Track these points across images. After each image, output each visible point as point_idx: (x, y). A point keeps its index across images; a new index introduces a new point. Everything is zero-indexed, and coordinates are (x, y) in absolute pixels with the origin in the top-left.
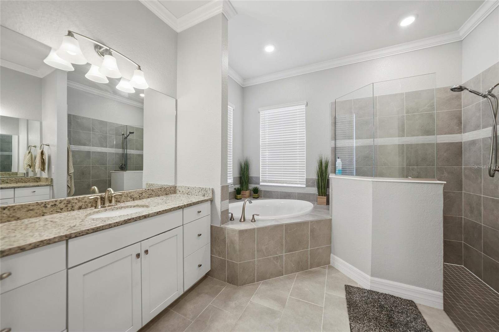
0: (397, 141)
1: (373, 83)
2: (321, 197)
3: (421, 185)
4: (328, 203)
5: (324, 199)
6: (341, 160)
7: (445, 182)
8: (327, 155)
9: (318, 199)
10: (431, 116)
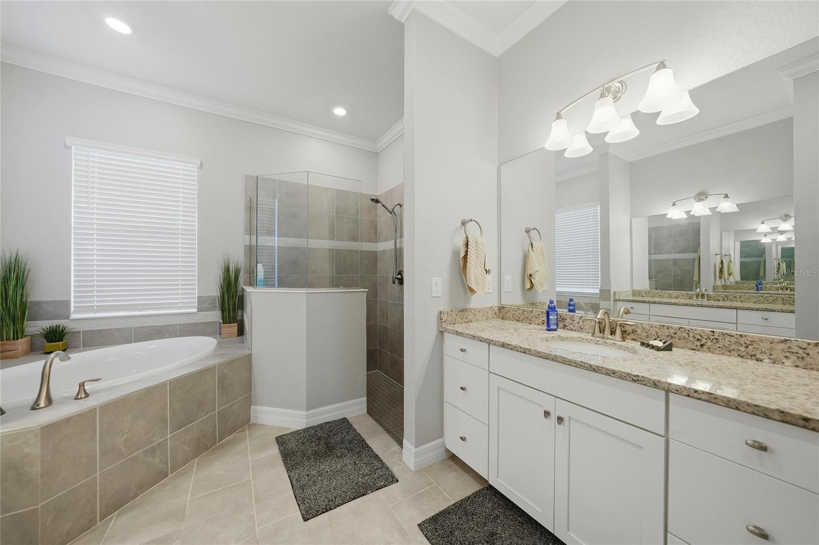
0: (326, 244)
1: (308, 172)
2: (228, 324)
3: (350, 294)
4: (241, 332)
5: (234, 327)
6: (263, 266)
7: (367, 290)
8: (238, 257)
9: (223, 330)
10: (356, 221)
